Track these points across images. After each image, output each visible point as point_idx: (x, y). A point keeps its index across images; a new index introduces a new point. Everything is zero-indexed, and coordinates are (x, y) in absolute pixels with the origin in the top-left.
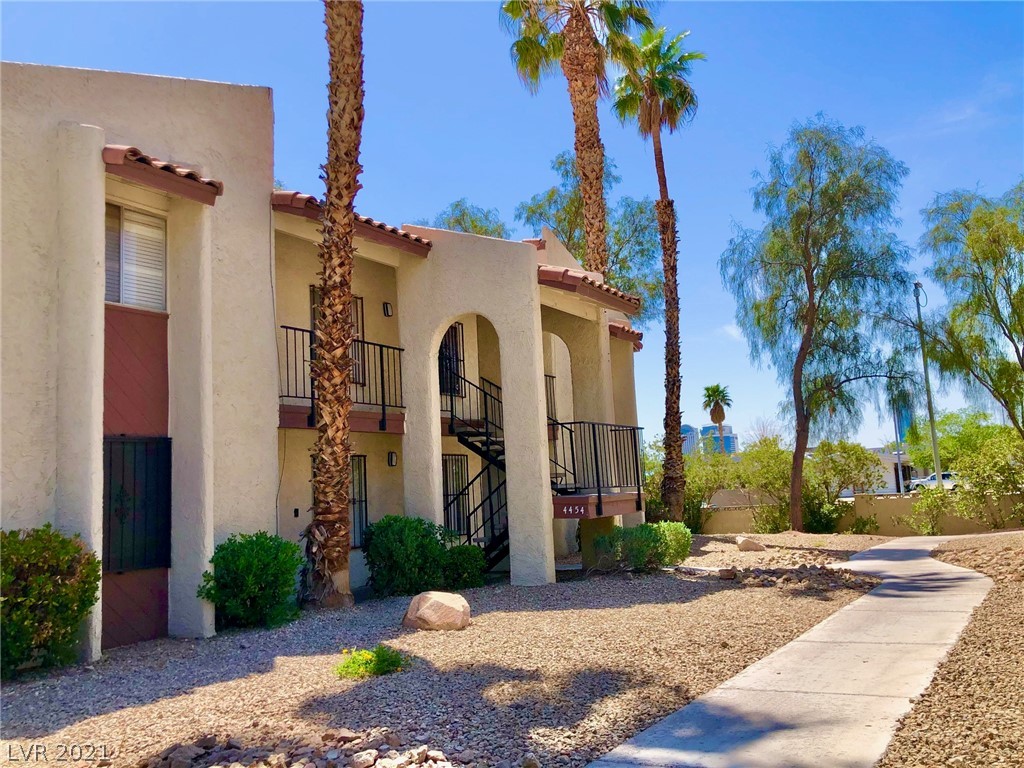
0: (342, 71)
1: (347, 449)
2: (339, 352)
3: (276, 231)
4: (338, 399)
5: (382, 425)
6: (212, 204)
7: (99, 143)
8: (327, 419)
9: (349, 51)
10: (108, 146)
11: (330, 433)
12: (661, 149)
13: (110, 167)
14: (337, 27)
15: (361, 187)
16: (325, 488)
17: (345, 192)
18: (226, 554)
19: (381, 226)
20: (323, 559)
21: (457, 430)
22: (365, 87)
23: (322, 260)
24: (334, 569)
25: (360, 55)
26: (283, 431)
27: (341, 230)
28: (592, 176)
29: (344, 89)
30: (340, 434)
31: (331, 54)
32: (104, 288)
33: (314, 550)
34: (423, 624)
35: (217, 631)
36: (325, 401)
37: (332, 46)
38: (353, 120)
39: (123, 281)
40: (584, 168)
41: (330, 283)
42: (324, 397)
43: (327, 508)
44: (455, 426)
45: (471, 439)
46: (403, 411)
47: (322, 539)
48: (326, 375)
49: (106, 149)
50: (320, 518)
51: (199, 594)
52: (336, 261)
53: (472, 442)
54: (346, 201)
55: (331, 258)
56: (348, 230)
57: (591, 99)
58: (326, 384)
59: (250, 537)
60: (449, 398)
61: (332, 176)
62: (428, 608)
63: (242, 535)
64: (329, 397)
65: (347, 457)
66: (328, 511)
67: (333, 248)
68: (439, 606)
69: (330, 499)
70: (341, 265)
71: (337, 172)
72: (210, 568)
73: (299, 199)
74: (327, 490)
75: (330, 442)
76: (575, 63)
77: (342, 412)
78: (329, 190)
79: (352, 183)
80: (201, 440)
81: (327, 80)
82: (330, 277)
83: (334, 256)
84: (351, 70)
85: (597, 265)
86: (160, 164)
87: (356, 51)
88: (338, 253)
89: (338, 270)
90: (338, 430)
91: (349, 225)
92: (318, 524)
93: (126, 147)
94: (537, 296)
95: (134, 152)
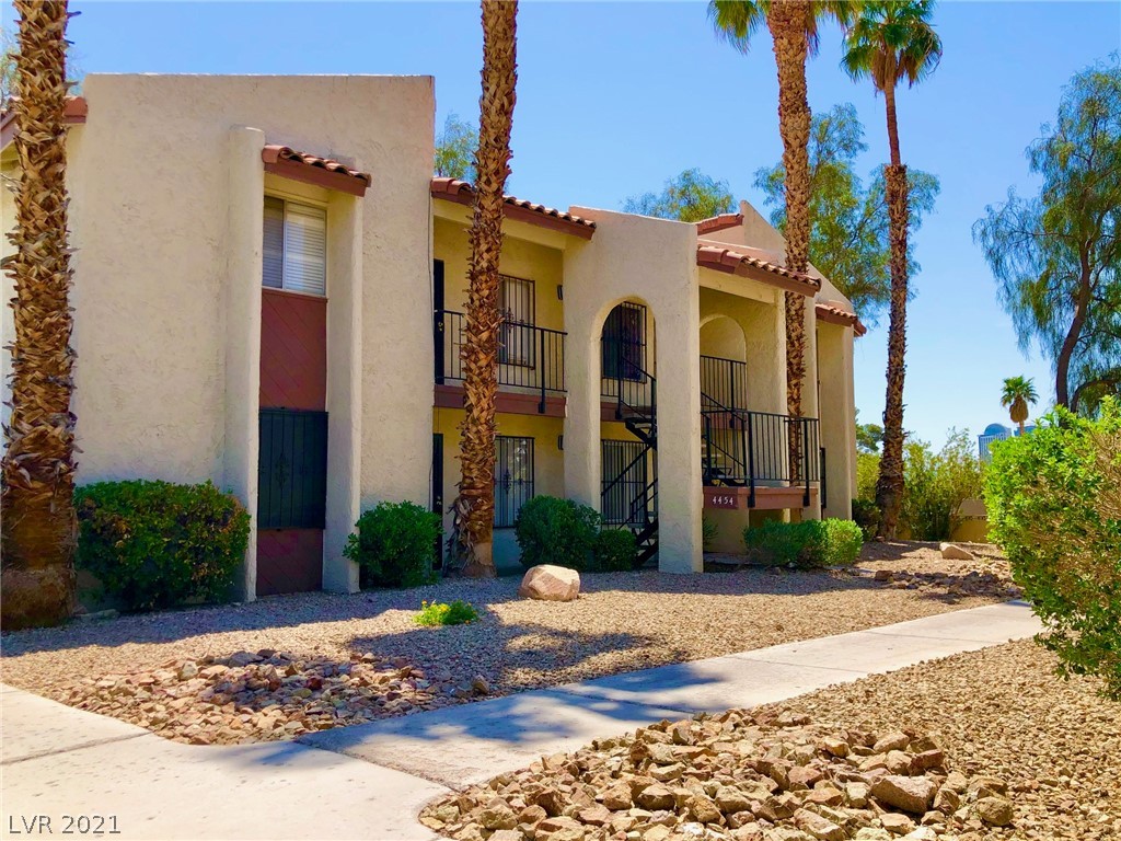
0: (494, 56)
1: (491, 429)
2: (485, 336)
3: (435, 217)
4: (484, 381)
5: (541, 409)
6: (362, 195)
7: (258, 144)
8: (472, 400)
9: (501, 35)
10: (267, 147)
11: (476, 413)
12: (894, 107)
13: (268, 167)
14: (490, 12)
15: (510, 172)
16: (469, 464)
17: (493, 178)
18: (371, 520)
19: (540, 210)
20: (466, 531)
21: (625, 416)
22: (518, 70)
23: (472, 246)
24: (476, 541)
25: (513, 38)
26: (437, 410)
27: (489, 216)
28: (795, 144)
29: (495, 74)
30: (485, 413)
31: (485, 40)
32: (261, 277)
33: (458, 522)
34: (534, 594)
35: (361, 588)
36: (471, 383)
37: (486, 32)
38: (503, 105)
39: (285, 267)
40: (786, 135)
41: (478, 268)
42: (471, 378)
43: (470, 484)
44: (622, 412)
45: (637, 426)
46: (565, 395)
47: (465, 512)
48: (473, 358)
49: (265, 150)
50: (465, 492)
51: (345, 553)
52: (484, 247)
53: (639, 429)
54: (494, 186)
55: (478, 244)
56: (496, 216)
57: (798, 58)
58: (473, 366)
59: (395, 505)
60: (616, 382)
61: (482, 162)
62: (540, 579)
63: (387, 504)
64: (475, 378)
65: (491, 436)
66: (472, 487)
67: (481, 234)
68: (549, 579)
69: (474, 475)
70: (488, 250)
71: (486, 159)
72: (356, 531)
73: (455, 186)
74: (472, 466)
75: (475, 421)
76: (782, 18)
77: (487, 394)
78: (480, 177)
79: (501, 168)
80: (350, 415)
81: (481, 65)
82: (478, 262)
83: (481, 242)
84: (503, 55)
85: (797, 242)
86: (311, 160)
87: (509, 35)
88: (486, 238)
89: (485, 256)
90: (482, 411)
91: (497, 211)
92: (463, 498)
93: (279, 147)
94: (695, 278)
95: (287, 151)
